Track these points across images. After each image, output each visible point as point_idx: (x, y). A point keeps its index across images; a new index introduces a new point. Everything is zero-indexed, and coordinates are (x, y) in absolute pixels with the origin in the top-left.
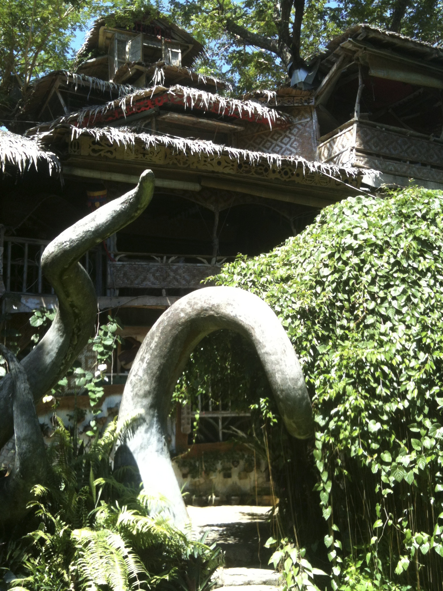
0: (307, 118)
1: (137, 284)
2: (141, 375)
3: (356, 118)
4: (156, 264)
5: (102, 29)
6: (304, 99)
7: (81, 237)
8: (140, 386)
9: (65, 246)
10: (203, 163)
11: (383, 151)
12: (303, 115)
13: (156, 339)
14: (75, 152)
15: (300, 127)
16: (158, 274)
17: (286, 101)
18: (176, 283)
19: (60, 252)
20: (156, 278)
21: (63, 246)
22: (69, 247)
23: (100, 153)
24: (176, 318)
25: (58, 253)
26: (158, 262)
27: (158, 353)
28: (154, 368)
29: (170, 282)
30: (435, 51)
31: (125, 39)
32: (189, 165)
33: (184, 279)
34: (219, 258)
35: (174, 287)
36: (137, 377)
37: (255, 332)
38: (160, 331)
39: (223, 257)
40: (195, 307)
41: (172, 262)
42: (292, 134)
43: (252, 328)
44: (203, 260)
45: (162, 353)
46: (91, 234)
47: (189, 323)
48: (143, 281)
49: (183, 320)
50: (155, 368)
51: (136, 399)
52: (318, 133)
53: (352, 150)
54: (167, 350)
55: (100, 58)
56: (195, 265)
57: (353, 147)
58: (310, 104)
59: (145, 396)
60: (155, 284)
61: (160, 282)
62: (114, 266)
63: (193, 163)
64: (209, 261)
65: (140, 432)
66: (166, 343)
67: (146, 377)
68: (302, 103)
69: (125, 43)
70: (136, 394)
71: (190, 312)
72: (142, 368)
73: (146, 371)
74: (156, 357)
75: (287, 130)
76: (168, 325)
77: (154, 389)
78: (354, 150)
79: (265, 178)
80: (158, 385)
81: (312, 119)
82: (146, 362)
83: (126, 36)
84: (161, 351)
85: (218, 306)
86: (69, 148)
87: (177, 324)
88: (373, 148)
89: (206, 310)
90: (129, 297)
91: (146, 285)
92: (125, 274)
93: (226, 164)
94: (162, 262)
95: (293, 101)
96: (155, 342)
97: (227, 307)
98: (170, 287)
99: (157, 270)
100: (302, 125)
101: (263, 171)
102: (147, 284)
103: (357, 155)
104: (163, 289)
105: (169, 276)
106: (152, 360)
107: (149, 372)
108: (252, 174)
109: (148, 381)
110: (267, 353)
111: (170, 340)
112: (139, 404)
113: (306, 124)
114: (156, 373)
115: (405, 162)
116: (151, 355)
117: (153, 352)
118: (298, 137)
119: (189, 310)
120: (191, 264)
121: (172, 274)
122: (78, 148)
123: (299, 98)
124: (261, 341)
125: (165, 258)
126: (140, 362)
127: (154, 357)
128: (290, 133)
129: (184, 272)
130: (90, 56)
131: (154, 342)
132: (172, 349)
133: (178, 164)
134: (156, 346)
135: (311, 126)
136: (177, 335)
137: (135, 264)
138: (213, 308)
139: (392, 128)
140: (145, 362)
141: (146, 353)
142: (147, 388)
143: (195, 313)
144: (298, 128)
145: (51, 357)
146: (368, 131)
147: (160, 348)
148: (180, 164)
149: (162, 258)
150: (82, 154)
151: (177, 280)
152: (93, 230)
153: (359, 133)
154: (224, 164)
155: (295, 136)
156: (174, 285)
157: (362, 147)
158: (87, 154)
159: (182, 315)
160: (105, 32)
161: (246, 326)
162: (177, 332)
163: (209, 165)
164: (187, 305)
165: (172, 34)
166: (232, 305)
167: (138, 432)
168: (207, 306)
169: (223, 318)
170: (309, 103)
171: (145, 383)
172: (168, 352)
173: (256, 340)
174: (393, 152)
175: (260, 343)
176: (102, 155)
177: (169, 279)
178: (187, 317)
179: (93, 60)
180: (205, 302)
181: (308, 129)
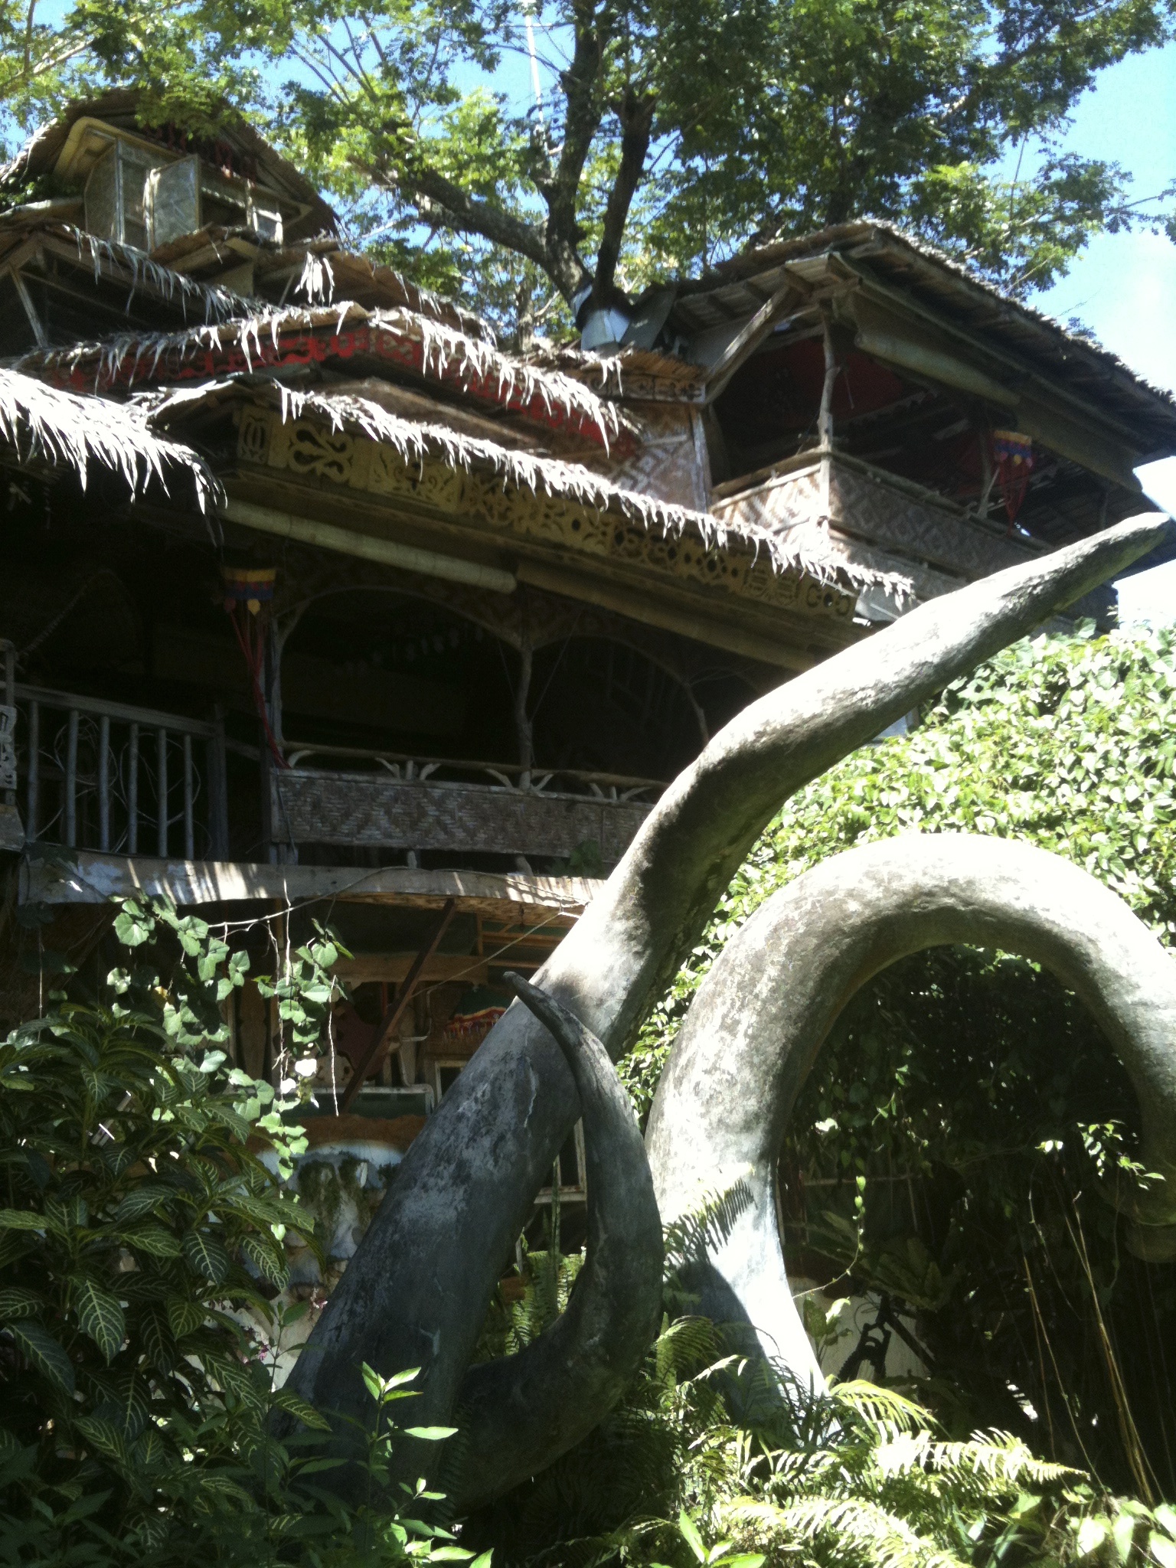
0: (676, 434)
1: (347, 835)
2: (734, 1071)
3: (824, 446)
4: (393, 781)
5: (82, 123)
6: (679, 386)
7: (907, 678)
8: (732, 1100)
9: (862, 699)
10: (541, 519)
11: (881, 532)
12: (666, 426)
13: (772, 971)
14: (253, 453)
15: (660, 453)
16: (397, 809)
17: (635, 387)
18: (442, 836)
19: (843, 716)
20: (394, 821)
21: (855, 699)
22: (874, 702)
23: (313, 465)
24: (833, 914)
25: (838, 719)
26: (393, 775)
27: (780, 1009)
28: (770, 1049)
29: (427, 832)
30: (1004, 308)
31: (142, 163)
32: (511, 524)
33: (463, 826)
34: (536, 773)
35: (437, 845)
36: (717, 1075)
37: (1099, 951)
38: (783, 948)
39: (544, 772)
40: (895, 885)
41: (430, 777)
42: (641, 470)
43: (1090, 940)
44: (501, 777)
45: (793, 1010)
46: (931, 671)
47: (874, 929)
48: (361, 827)
49: (856, 921)
50: (772, 1050)
51: (721, 1137)
52: (706, 475)
53: (820, 524)
54: (805, 1001)
55: (62, 202)
56: (485, 788)
57: (824, 518)
58: (696, 400)
59: (747, 1127)
60: (389, 836)
61: (404, 832)
62: (286, 782)
63: (520, 518)
64: (515, 780)
65: (743, 1228)
66: (802, 982)
67: (747, 1075)
68: (674, 395)
69: (141, 175)
70: (720, 1121)
71: (878, 899)
72: (734, 1049)
73: (746, 1059)
74: (775, 1019)
75: (625, 458)
76: (806, 934)
77: (769, 1107)
78: (826, 524)
79: (669, 573)
80: (777, 1097)
81: (692, 436)
82: (746, 1035)
83: (148, 156)
84: (789, 1002)
85: (970, 883)
86: (241, 441)
87: (839, 930)
88: (863, 523)
89: (930, 894)
90: (361, 870)
91: (370, 837)
92: (316, 805)
93: (590, 530)
94: (403, 777)
95: (653, 387)
96: (770, 979)
97: (1001, 885)
98: (429, 847)
99: (396, 799)
100: (666, 451)
101: (665, 555)
102: (373, 836)
103: (832, 538)
104: (411, 849)
105: (423, 814)
106: (764, 1029)
107: (756, 1060)
108: (643, 561)
109: (752, 1085)
110: (1145, 1004)
111: (815, 973)
112: (733, 1150)
113: (676, 450)
114: (775, 1064)
115: (921, 563)
116: (759, 1014)
117: (764, 1008)
118: (656, 478)
119: (874, 893)
120: (478, 787)
121: (432, 811)
122: (262, 446)
123: (668, 382)
124: (1122, 972)
125: (410, 765)
126: (725, 1034)
127: (767, 1020)
128: (634, 466)
129: (461, 808)
130: (29, 192)
131: (765, 978)
132: (819, 999)
133: (489, 519)
134: (773, 990)
135: (690, 455)
136: (837, 959)
137: (340, 780)
138: (954, 890)
139: (895, 478)
140: (740, 1035)
141: (740, 1010)
142: (752, 1104)
143: (895, 900)
144: (655, 457)
145: (608, 1013)
146: (852, 482)
147: (786, 996)
148: (492, 517)
149: (403, 766)
150: (270, 463)
151: (445, 828)
152: (936, 660)
153: (836, 483)
154: (586, 528)
155: (648, 475)
156: (438, 841)
157: (840, 519)
158: (282, 465)
159: (853, 906)
160: (88, 131)
161: (1067, 936)
162: (837, 953)
163: (554, 527)
164: (864, 879)
165: (259, 169)
166: (1016, 881)
167: (736, 1229)
168: (936, 883)
169: (986, 914)
170: (691, 397)
171: (746, 1092)
172: (808, 1007)
173: (1105, 969)
174: (899, 537)
175: (1119, 977)
176: (319, 473)
177: (424, 825)
178: (868, 912)
179: (44, 205)
180: (925, 874)
181: (682, 462)
